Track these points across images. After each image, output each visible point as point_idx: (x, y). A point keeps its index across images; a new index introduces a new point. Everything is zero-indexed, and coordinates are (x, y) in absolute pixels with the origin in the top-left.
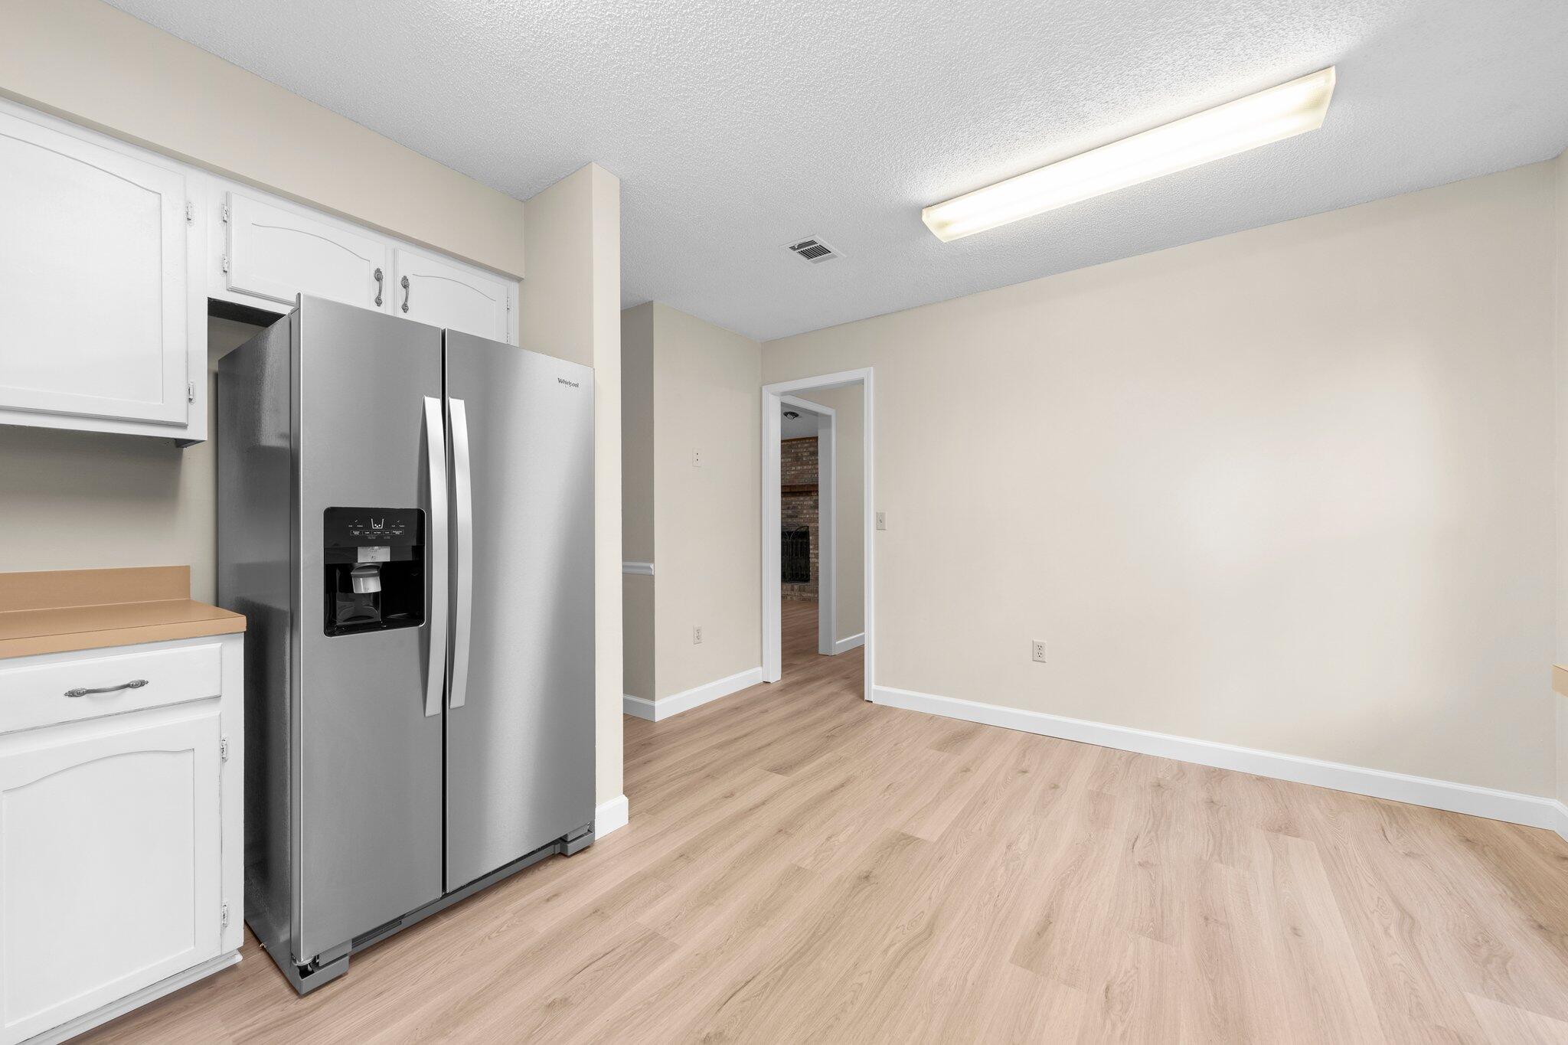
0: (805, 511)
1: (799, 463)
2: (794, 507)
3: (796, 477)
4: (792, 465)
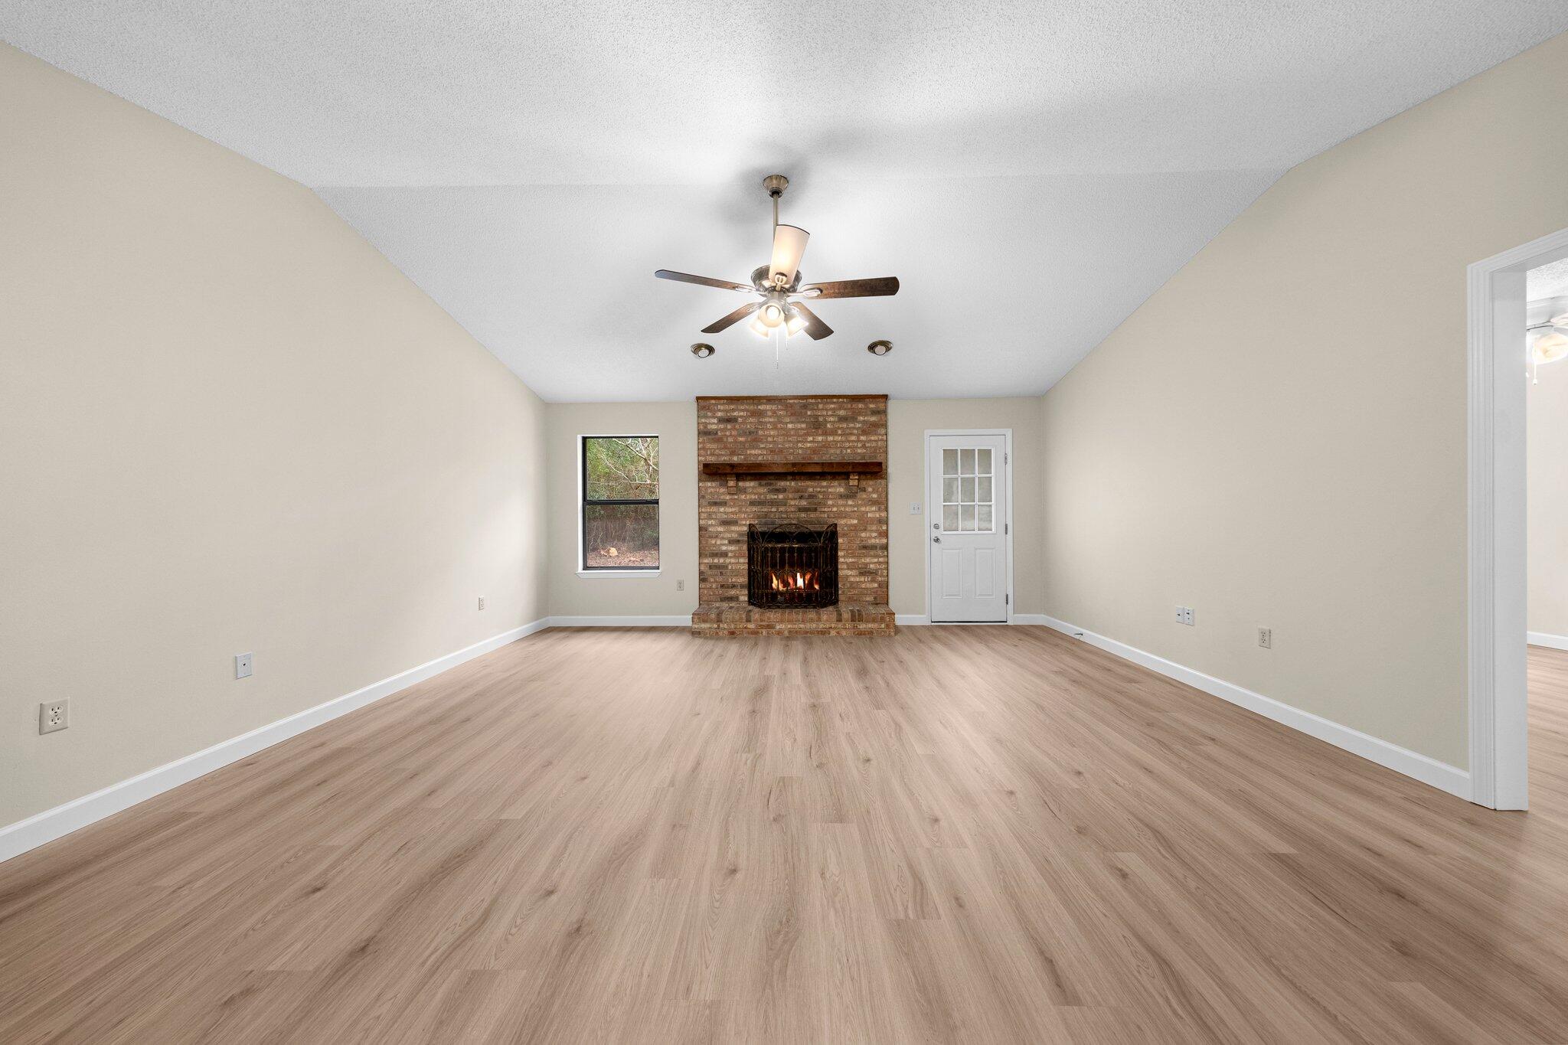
0: (830, 502)
1: (820, 431)
2: (811, 496)
3: (814, 451)
4: (807, 434)
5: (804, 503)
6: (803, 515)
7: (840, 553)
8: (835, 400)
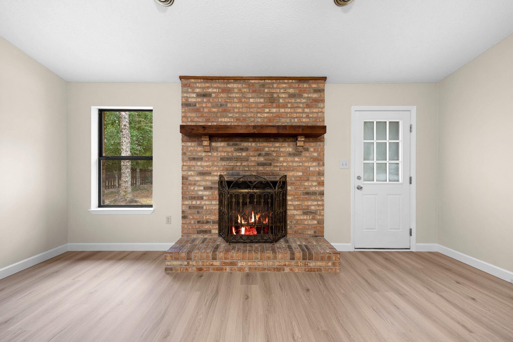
0: (281, 159)
1: (274, 105)
2: (267, 154)
4: (265, 107)
5: (262, 159)
6: (261, 168)
7: (289, 198)
8: (286, 81)
